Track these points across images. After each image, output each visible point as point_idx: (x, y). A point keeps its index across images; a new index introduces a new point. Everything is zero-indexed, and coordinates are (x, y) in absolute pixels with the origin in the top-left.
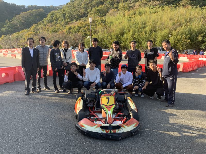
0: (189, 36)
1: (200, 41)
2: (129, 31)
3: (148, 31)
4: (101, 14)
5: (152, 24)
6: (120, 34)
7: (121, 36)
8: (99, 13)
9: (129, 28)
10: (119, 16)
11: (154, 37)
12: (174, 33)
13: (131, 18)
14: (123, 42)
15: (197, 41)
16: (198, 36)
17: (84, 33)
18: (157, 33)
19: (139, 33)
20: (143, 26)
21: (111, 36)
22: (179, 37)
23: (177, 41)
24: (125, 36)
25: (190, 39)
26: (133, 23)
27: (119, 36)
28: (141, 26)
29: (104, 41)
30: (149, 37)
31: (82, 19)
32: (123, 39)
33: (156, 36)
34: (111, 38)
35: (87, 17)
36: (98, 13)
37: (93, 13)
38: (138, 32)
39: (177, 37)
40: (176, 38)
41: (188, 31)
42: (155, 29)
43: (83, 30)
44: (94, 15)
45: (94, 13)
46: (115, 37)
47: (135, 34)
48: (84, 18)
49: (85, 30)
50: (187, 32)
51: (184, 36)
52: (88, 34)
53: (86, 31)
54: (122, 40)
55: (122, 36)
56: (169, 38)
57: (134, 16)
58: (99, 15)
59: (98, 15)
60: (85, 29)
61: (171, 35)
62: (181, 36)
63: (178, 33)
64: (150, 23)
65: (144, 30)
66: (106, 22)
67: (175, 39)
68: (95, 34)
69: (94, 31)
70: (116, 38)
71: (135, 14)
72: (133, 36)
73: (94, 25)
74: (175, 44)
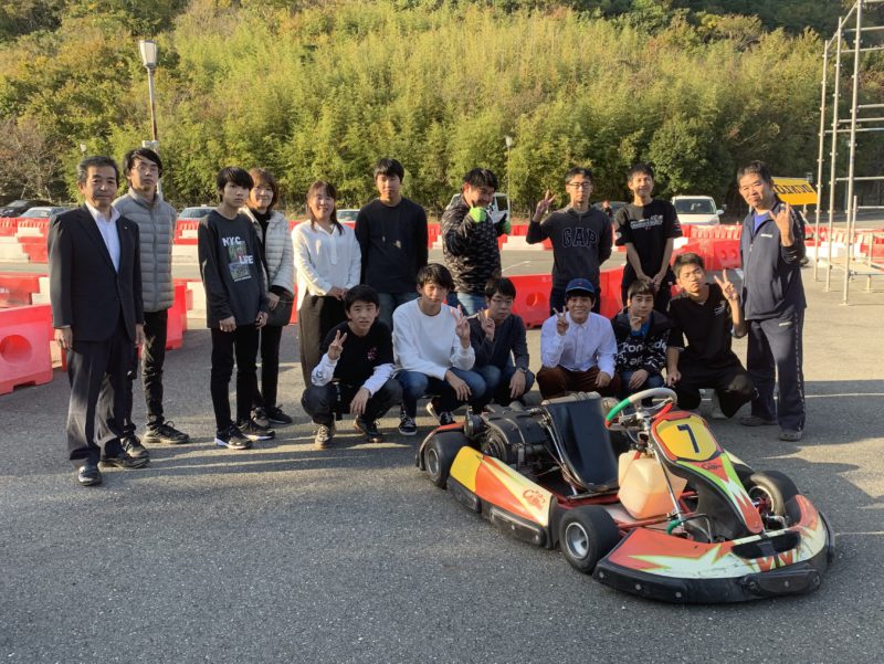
0: (585, 141)
1: (629, 164)
2: (317, 115)
3: (409, 117)
4: (144, 18)
5: (420, 86)
6: (270, 130)
7: (273, 137)
8: (130, 10)
9: (314, 98)
10: (247, 34)
11: (438, 147)
12: (526, 127)
13: (312, 48)
14: (291, 167)
15: (618, 163)
16: (618, 142)
17: (59, 122)
18: (451, 125)
19: (367, 125)
20: (382, 90)
21: (222, 139)
22: (546, 148)
23: (540, 167)
24: (300, 138)
25: (588, 154)
26: (328, 74)
27: (267, 138)
28: (371, 89)
29: (183, 163)
30: (416, 145)
31: (24, 37)
32: (288, 152)
33: (445, 141)
34: (225, 147)
35: (53, 31)
36: (122, 13)
37: (91, 7)
38: (361, 120)
39: (537, 149)
40: (533, 151)
41: (581, 122)
42: (437, 109)
43: (49, 102)
44: (100, 20)
45: (100, 11)
46: (241, 144)
47: (346, 128)
48: (40, 36)
49: (64, 105)
50: (578, 128)
51: (565, 140)
52: (81, 125)
53: (71, 108)
54: (282, 160)
55: (283, 139)
56: (506, 154)
57: (323, 38)
58: (131, 21)
59: (124, 22)
60: (58, 99)
61: (513, 136)
62: (556, 142)
63: (541, 126)
64: (409, 80)
65: (388, 111)
66: (182, 66)
67: (530, 158)
68: (128, 125)
69: (119, 109)
70: (249, 151)
71: (328, 29)
72: (340, 141)
73: (112, 79)
74: (531, 179)
